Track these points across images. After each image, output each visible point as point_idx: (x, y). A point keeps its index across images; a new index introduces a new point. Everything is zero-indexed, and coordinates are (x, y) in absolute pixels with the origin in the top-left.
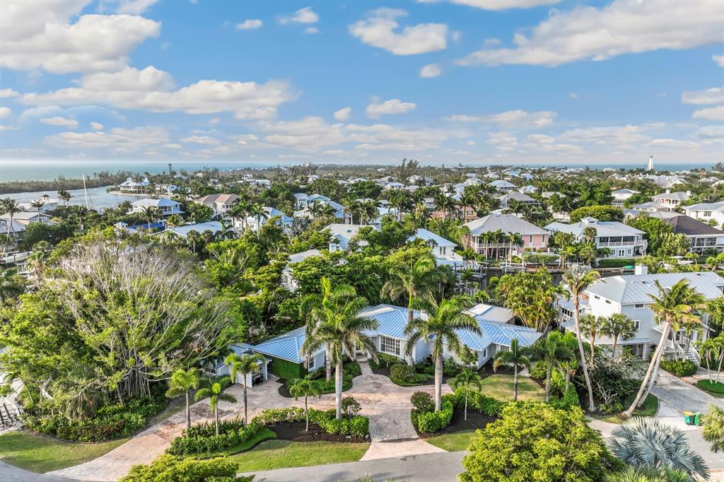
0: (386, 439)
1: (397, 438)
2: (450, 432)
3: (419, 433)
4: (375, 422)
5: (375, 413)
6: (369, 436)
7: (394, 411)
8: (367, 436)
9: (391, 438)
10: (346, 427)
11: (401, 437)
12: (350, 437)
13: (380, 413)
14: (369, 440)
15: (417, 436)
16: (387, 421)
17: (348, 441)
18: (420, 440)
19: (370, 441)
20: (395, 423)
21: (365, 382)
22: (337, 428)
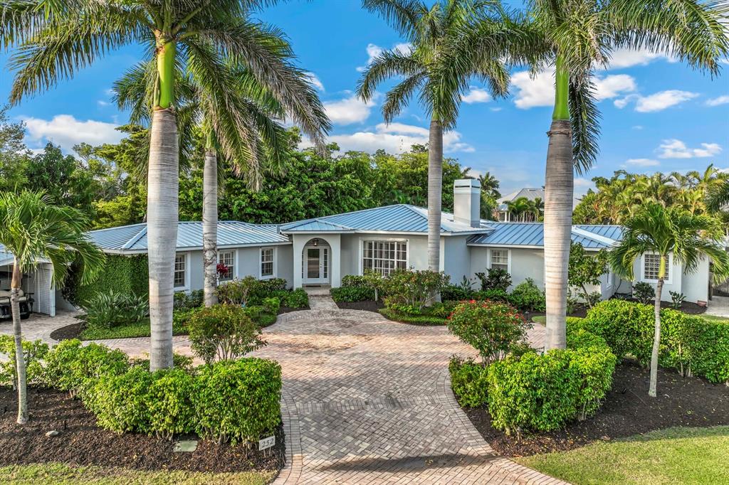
0: (351, 457)
1: (400, 455)
2: (615, 435)
3: (491, 434)
4: (319, 398)
5: (322, 373)
6: (280, 446)
7: (390, 371)
8: (267, 443)
9: (372, 456)
10: (172, 398)
11: (417, 448)
12: (191, 447)
13: (341, 373)
14: (278, 458)
15: (484, 449)
16: (363, 397)
17: (183, 462)
18: (504, 464)
19: (281, 465)
20: (392, 401)
21: (312, 319)
22: (132, 405)
